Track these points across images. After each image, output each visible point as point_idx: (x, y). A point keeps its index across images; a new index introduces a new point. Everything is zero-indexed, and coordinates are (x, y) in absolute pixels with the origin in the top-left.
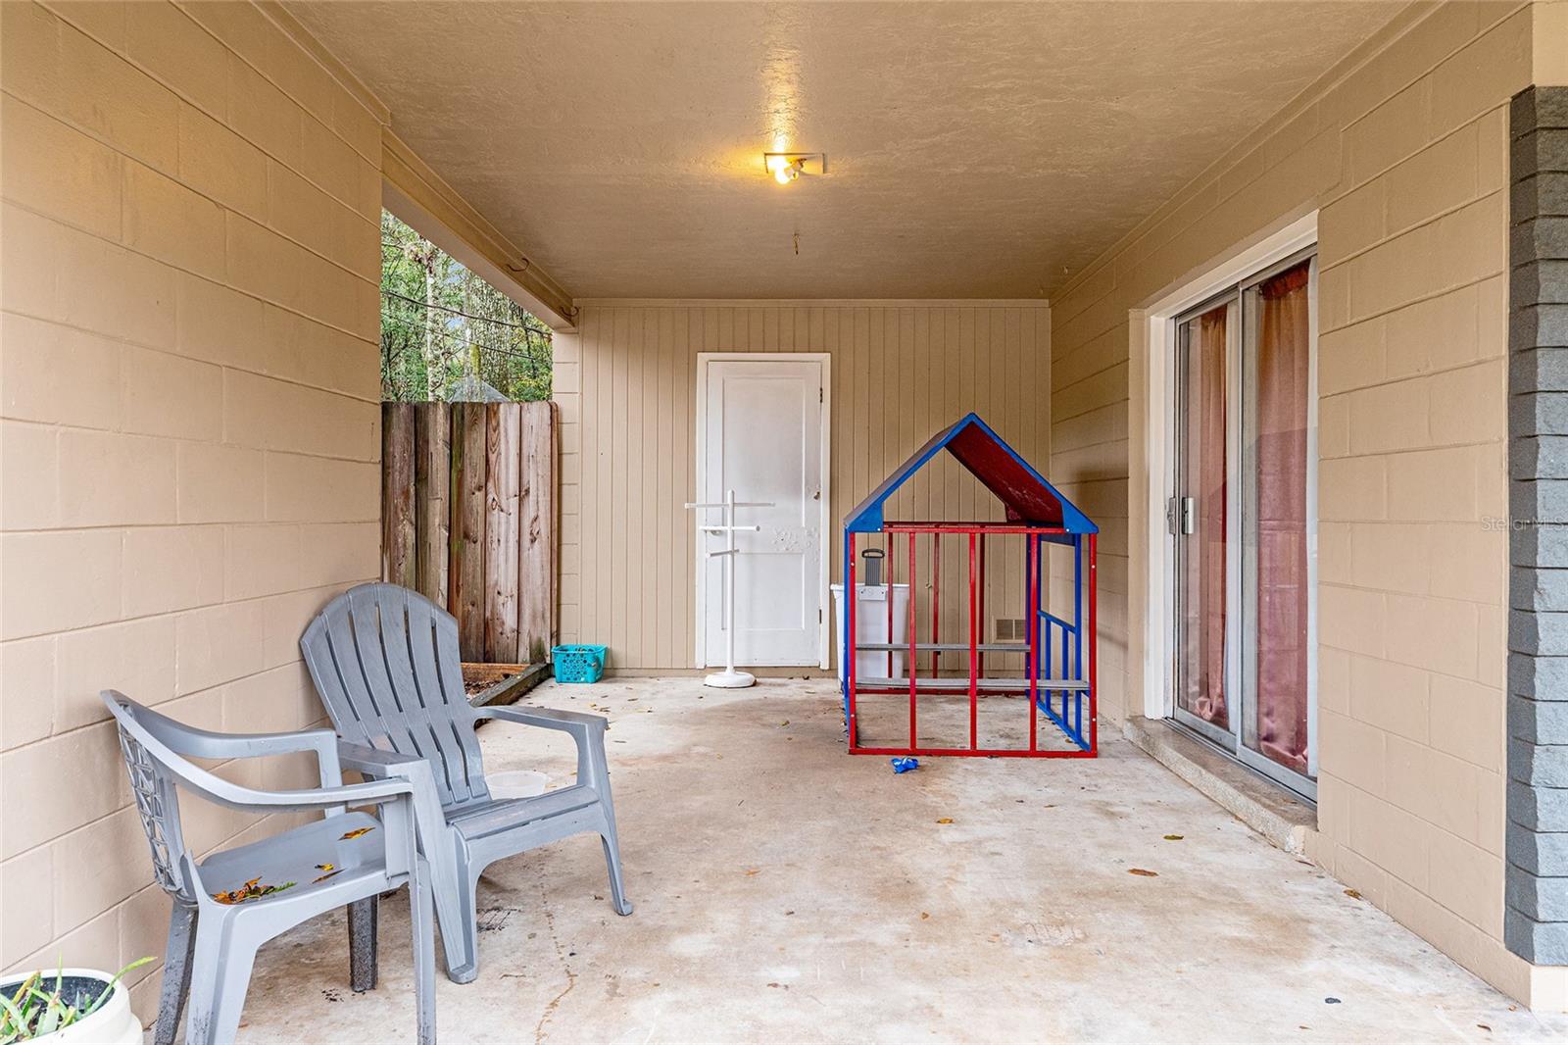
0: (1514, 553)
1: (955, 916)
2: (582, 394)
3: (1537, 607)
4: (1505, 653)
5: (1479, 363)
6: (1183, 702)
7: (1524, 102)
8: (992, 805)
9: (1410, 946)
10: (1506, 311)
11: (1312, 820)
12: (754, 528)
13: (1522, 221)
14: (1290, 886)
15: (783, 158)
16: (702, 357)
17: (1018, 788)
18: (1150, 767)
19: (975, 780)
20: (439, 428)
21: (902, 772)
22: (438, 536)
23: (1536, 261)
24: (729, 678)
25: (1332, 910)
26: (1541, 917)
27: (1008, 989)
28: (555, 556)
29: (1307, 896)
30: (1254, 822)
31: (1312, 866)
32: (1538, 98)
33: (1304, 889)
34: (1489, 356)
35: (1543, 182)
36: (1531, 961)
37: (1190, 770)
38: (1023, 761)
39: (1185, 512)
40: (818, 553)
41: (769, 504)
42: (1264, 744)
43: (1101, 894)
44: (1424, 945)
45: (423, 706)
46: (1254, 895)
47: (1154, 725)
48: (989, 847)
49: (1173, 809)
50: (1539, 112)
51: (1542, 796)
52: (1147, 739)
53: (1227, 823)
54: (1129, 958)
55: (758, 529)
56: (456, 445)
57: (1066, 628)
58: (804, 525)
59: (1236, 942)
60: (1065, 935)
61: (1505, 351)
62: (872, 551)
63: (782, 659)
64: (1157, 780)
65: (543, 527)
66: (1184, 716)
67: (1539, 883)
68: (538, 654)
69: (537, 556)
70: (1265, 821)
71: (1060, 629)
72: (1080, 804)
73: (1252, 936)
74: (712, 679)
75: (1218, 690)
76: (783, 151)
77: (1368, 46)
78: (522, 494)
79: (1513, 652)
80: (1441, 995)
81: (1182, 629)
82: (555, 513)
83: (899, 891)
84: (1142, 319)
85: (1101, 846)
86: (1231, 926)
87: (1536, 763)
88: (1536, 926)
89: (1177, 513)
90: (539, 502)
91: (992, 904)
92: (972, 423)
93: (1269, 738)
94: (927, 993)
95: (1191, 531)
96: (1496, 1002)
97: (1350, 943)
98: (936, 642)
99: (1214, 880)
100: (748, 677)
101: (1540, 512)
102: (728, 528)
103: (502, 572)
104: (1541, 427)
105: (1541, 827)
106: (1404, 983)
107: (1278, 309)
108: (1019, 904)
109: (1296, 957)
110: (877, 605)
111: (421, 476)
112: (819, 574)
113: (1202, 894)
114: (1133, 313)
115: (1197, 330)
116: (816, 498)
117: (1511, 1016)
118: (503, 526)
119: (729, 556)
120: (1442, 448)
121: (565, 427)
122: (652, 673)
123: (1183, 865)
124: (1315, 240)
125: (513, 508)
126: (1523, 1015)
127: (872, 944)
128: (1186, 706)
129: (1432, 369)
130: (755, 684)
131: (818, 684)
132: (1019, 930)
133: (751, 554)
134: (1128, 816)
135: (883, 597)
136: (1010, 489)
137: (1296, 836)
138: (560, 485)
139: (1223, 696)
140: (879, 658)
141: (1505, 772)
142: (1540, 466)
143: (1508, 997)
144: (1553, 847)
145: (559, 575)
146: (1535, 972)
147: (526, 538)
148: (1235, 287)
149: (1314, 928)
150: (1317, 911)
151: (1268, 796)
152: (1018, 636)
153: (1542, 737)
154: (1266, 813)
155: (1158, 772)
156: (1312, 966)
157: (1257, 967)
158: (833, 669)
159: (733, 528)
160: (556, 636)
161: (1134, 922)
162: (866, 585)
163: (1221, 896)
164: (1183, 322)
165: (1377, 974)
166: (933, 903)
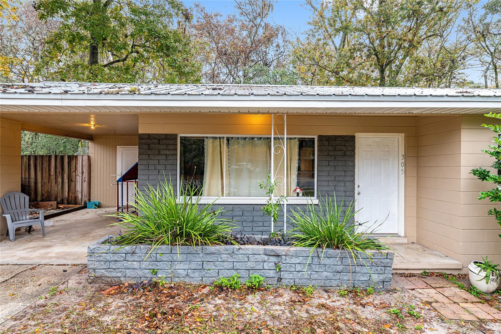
2: (95, 153)
16: (118, 147)
20: (66, 160)
22: (66, 181)
28: (89, 185)
56: (69, 163)
65: (86, 179)
68: (85, 203)
69: (85, 185)
76: (93, 124)
78: (82, 173)
82: (89, 176)
90: (86, 175)
103: (79, 188)
111: (63, 169)
118: (79, 179)
121: (91, 160)
125: (81, 175)
147: (83, 181)
160: (89, 200)
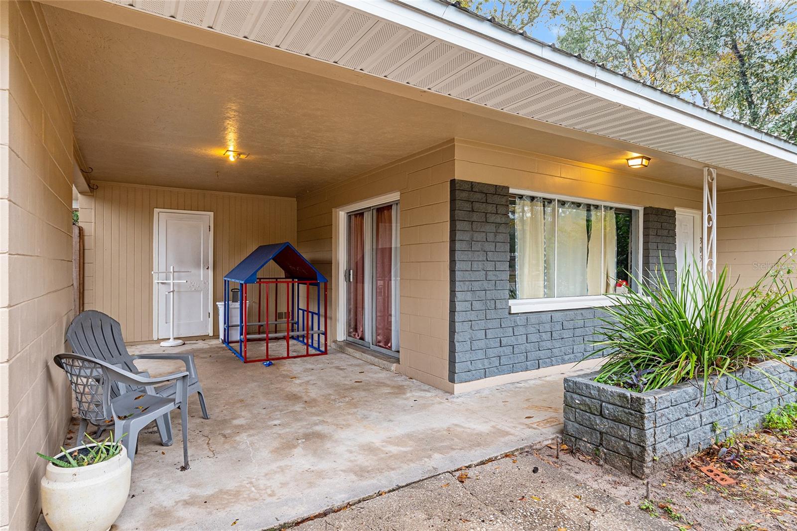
0: (451, 288)
1: (314, 400)
2: (95, 223)
3: (456, 300)
4: (449, 312)
5: (443, 242)
6: (349, 334)
7: (453, 182)
8: (304, 371)
9: (427, 387)
10: (449, 230)
11: (398, 361)
12: (185, 281)
13: (453, 210)
14: (396, 379)
15: (232, 152)
16: (156, 210)
17: (309, 366)
18: (344, 355)
19: (294, 366)
21: (268, 366)
23: (455, 220)
24: (172, 343)
25: (407, 383)
26: (457, 372)
27: (341, 413)
28: (81, 295)
29: (400, 380)
30: (381, 365)
31: (399, 374)
32: (456, 182)
33: (399, 379)
34: (445, 240)
35: (457, 202)
36: (454, 383)
37: (358, 354)
38: (305, 358)
39: (350, 275)
40: (208, 290)
41: (189, 272)
42: (377, 344)
43: (350, 389)
44: (430, 386)
45: (113, 357)
46: (388, 382)
47: (340, 343)
48: (312, 382)
49: (358, 365)
50: (456, 185)
51: (457, 344)
52: (341, 347)
53: (373, 367)
54: (366, 401)
55: (187, 282)
57: (304, 311)
58: (202, 279)
59: (389, 393)
60: (347, 399)
61: (448, 240)
62: (235, 289)
63: (193, 333)
64: (348, 359)
66: (351, 339)
67: (456, 364)
70: (384, 364)
71: (302, 311)
72: (331, 368)
73: (392, 391)
74: (163, 344)
75: (361, 330)
76: (233, 150)
77: (414, 155)
79: (450, 311)
80: (436, 395)
81: (349, 311)
82: (82, 276)
83: (294, 398)
84: (336, 212)
85: (343, 377)
86: (387, 390)
87: (455, 336)
88: (456, 375)
89: (347, 275)
91: (323, 396)
92: (288, 246)
93: (379, 342)
94: (320, 418)
95: (351, 281)
96: (447, 394)
97: (414, 389)
98: (259, 322)
99: (377, 381)
100: (180, 342)
101: (456, 278)
102: (171, 281)
104: (456, 259)
105: (456, 351)
106: (428, 394)
107: (381, 215)
108: (330, 395)
109: (404, 394)
110: (236, 310)
112: (208, 299)
113: (376, 384)
114: (333, 210)
115: (353, 217)
116: (207, 269)
117: (451, 396)
119: (172, 293)
120: (434, 262)
121: (86, 238)
122: (133, 344)
123: (367, 379)
124: (399, 199)
126: (453, 396)
127: (296, 411)
128: (350, 336)
129: (431, 242)
130: (184, 344)
131: (210, 341)
132: (335, 400)
133: (179, 292)
134: (346, 369)
135: (239, 306)
136: (290, 266)
137: (394, 367)
138: (84, 263)
139: (363, 332)
140: (237, 330)
141: (448, 339)
142: (456, 268)
143: (449, 393)
144: (459, 356)
145: (83, 304)
146: (456, 385)
148: (370, 207)
149: (405, 387)
150: (404, 383)
151: (383, 358)
152: (285, 318)
153: (457, 331)
154: (385, 362)
155: (348, 356)
156: (408, 395)
157: (396, 397)
158: (216, 336)
159: (174, 281)
161: (363, 394)
162: (233, 302)
163: (380, 384)
164: (350, 216)
165: (423, 394)
166: (306, 398)
